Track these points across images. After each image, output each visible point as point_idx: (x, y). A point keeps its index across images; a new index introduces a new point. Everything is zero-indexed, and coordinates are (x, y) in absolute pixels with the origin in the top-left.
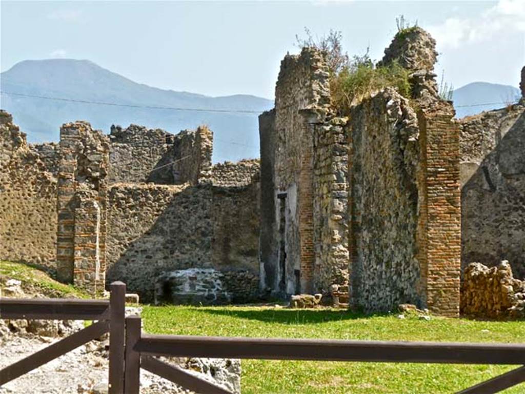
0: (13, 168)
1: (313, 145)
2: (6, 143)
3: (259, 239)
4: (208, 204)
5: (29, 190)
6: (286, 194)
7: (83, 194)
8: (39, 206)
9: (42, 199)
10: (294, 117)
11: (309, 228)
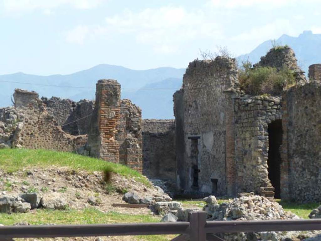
0: (40, 124)
1: (234, 110)
2: (36, 110)
3: (176, 162)
4: (147, 143)
5: (49, 137)
6: (199, 137)
7: (130, 140)
8: (55, 146)
9: (56, 142)
11: (232, 156)
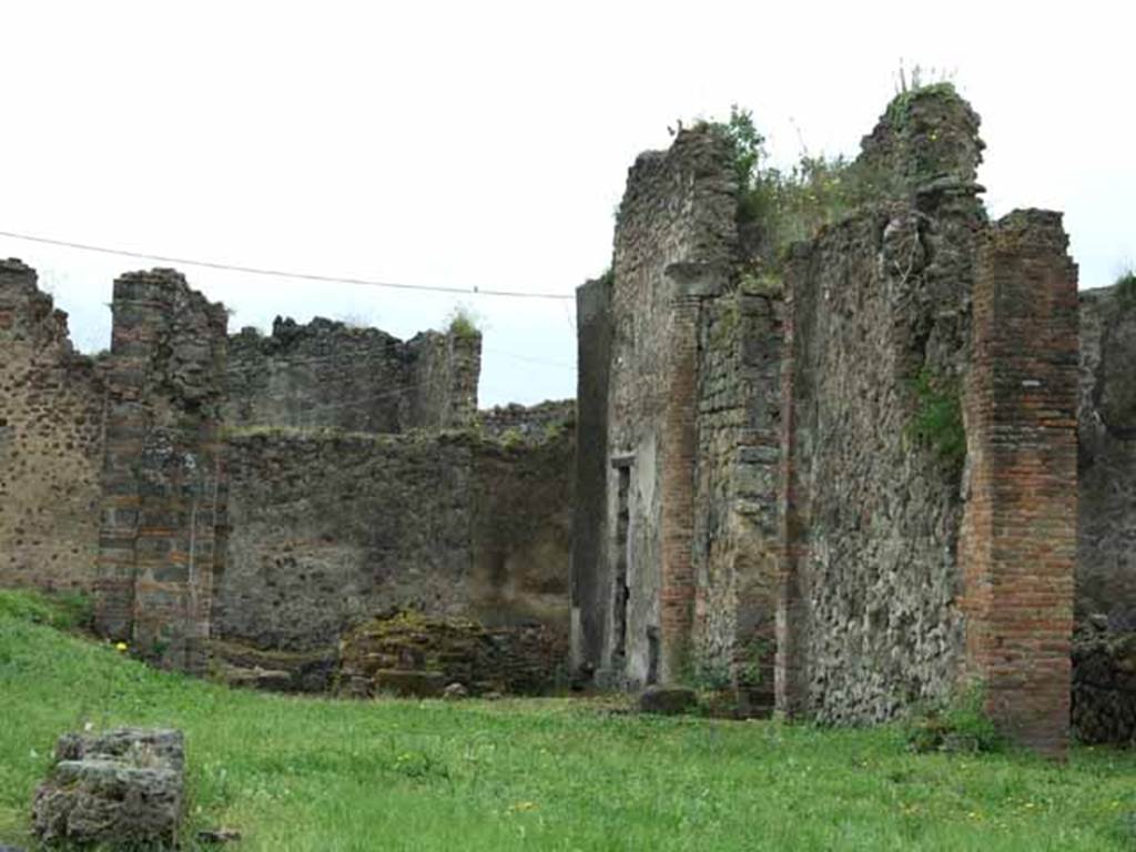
1: (696, 344)
3: (571, 556)
4: (461, 477)
6: (632, 458)
10: (655, 286)
11: (682, 532)
